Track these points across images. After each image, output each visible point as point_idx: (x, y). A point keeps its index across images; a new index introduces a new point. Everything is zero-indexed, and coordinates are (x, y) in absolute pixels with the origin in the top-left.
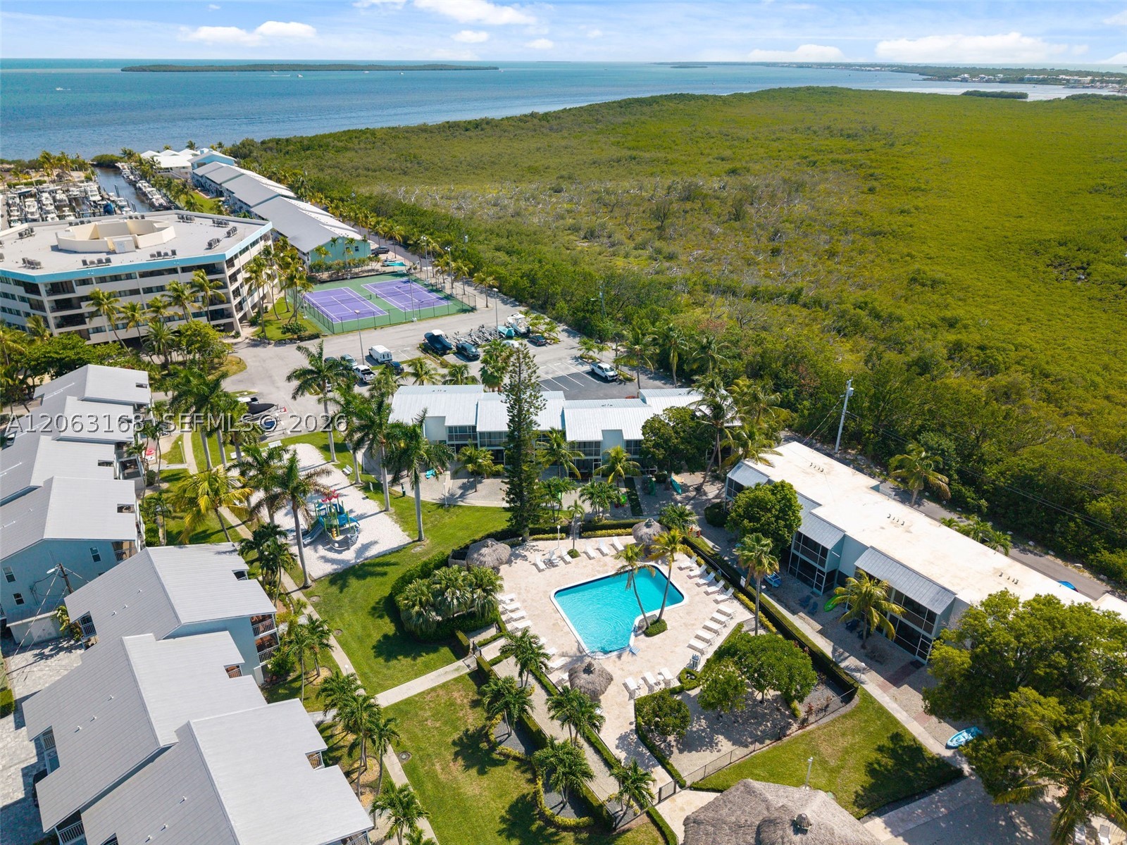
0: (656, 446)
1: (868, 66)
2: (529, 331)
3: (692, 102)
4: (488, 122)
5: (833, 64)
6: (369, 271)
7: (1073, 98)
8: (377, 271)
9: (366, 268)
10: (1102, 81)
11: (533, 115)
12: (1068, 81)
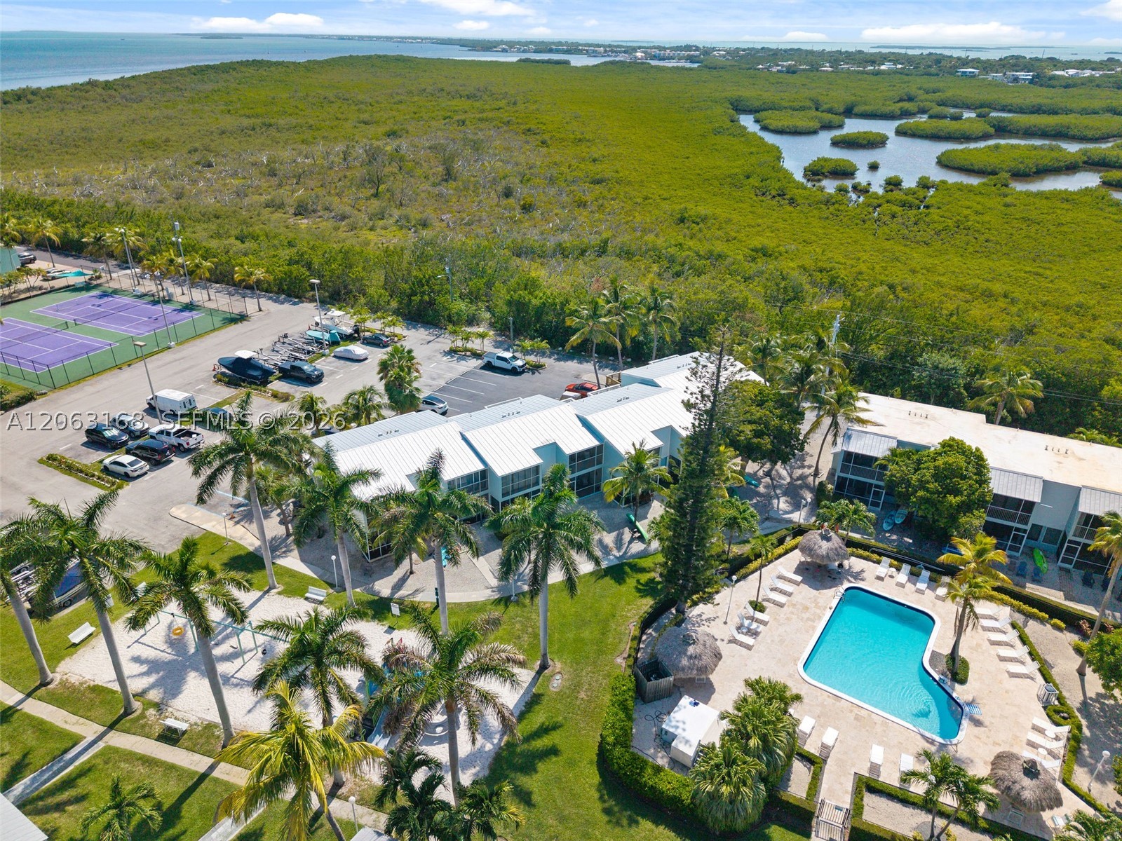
0: (759, 434)
1: (409, 38)
2: (357, 331)
3: (273, 69)
4: (35, 92)
5: (373, 37)
6: (28, 290)
7: (605, 63)
8: (40, 288)
9: (22, 286)
10: (612, 51)
11: (92, 83)
12: (587, 51)
